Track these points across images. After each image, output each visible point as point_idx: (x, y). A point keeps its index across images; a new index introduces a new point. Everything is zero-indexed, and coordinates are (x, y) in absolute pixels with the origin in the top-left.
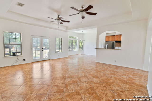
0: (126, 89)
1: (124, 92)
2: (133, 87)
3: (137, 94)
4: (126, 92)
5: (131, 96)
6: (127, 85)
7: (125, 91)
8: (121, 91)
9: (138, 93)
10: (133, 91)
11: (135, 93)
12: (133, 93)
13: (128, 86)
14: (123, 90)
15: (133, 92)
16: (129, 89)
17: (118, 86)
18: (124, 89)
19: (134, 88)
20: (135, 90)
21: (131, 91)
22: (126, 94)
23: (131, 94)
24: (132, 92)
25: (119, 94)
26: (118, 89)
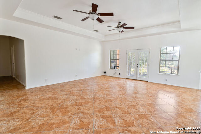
0: (32, 119)
1: (31, 114)
2: (26, 129)
3: (16, 123)
4: (28, 116)
5: (21, 117)
6: (37, 124)
7: (31, 116)
8: (33, 113)
9: (16, 125)
10: (23, 122)
11: (18, 123)
12: (21, 120)
13: (33, 124)
14: (33, 115)
15: (21, 122)
16: (30, 121)
17: (43, 115)
18: (34, 117)
19: (23, 128)
20: (20, 126)
21: (25, 121)
22: (27, 114)
23: (22, 118)
24: (23, 120)
25: (33, 110)
26: (40, 112)
